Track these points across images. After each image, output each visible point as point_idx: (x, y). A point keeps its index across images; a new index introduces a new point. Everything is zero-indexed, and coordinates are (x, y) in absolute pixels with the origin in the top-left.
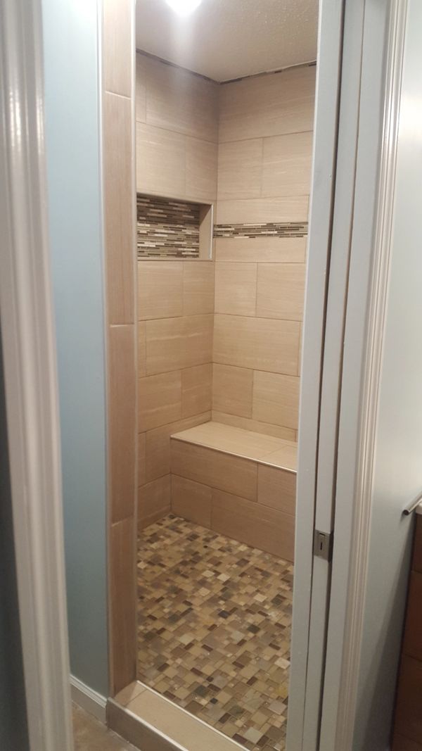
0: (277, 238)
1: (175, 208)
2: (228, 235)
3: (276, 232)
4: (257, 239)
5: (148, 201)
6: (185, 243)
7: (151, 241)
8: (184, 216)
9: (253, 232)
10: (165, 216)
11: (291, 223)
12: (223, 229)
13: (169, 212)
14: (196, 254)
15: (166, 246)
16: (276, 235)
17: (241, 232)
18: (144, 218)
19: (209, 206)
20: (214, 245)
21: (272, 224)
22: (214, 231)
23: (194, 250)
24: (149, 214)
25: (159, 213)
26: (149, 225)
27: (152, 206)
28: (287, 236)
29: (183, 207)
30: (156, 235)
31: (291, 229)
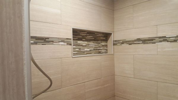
0: (142, 44)
1: (97, 35)
2: (119, 44)
3: (142, 42)
4: (133, 45)
5: (86, 33)
6: (102, 48)
7: (88, 48)
8: (101, 38)
9: (130, 43)
10: (93, 38)
11: (149, 38)
12: (117, 42)
13: (95, 37)
14: (106, 52)
15: (94, 50)
16: (141, 43)
17: (125, 43)
18: (85, 40)
19: (111, 34)
20: (114, 48)
21: (139, 39)
22: (113, 43)
23: (105, 50)
24: (86, 38)
25: (91, 37)
26: (86, 42)
27: (88, 35)
28: (147, 43)
29: (100, 35)
30: (90, 46)
31: (149, 40)
